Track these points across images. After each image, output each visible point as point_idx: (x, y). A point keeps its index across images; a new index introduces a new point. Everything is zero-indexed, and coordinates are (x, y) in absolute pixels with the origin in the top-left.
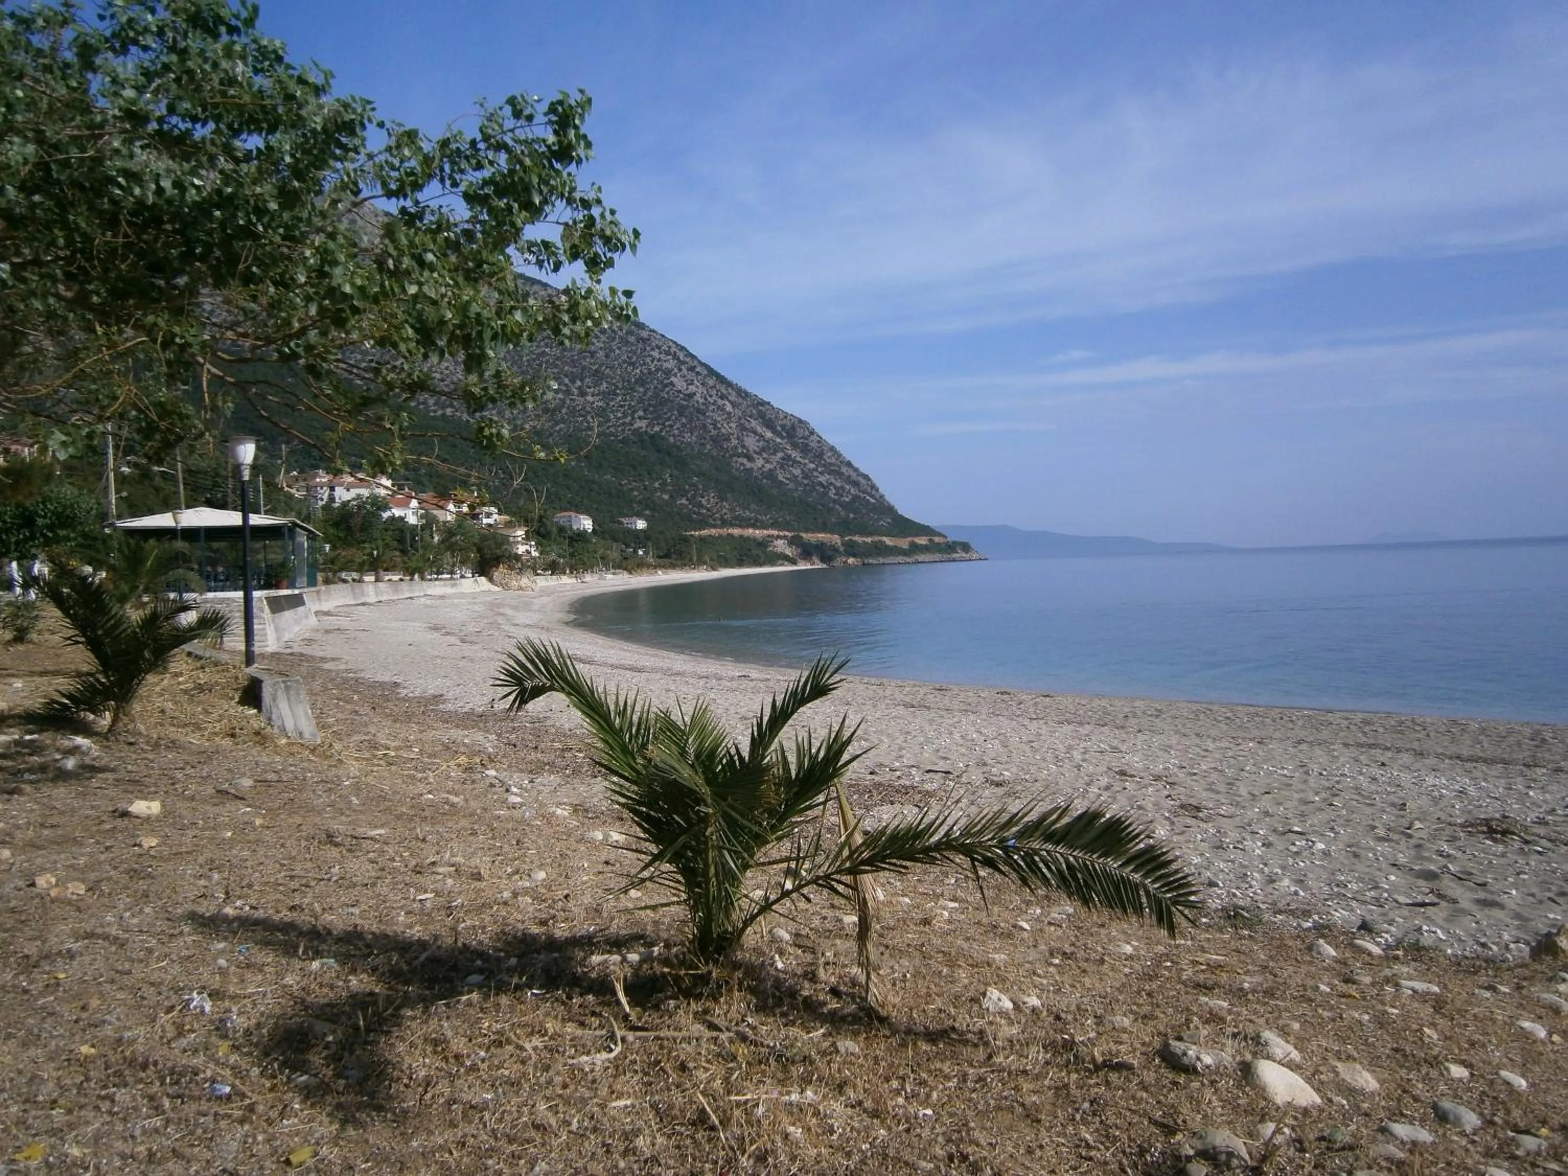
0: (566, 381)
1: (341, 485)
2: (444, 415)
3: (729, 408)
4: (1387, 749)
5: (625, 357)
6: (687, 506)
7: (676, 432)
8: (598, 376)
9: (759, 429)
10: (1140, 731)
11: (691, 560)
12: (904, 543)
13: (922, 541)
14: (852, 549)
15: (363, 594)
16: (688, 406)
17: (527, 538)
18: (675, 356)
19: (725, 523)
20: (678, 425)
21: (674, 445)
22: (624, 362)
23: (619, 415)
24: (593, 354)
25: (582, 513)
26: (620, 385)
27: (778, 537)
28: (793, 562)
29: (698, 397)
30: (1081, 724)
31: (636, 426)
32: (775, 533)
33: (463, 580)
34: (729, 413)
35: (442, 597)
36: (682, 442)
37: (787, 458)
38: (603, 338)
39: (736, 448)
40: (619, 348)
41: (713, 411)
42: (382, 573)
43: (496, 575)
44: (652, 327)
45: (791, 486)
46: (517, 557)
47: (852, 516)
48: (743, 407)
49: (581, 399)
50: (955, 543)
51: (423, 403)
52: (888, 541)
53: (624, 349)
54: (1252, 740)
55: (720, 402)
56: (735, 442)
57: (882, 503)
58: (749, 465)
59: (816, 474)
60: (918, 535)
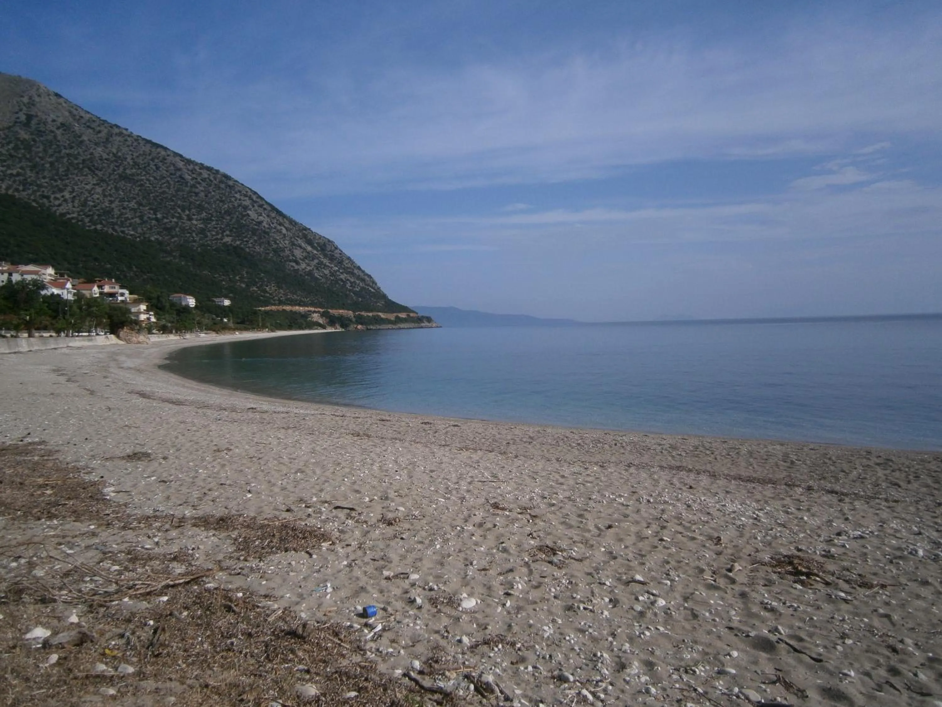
0: (179, 210)
1: (17, 272)
2: (96, 229)
3: (284, 231)
4: (690, 471)
5: (218, 197)
6: (256, 292)
7: (250, 245)
8: (200, 208)
9: (303, 245)
10: (516, 457)
11: (258, 325)
12: (392, 317)
13: (403, 315)
14: (360, 320)
15: (17, 346)
16: (258, 229)
17: (147, 311)
18: (250, 198)
19: (281, 303)
20: (251, 241)
21: (249, 253)
22: (218, 200)
23: (214, 233)
24: (197, 194)
25: (189, 295)
26: (214, 214)
27: (315, 312)
28: (324, 327)
29: (265, 224)
30: (475, 450)
31: (224, 240)
32: (312, 309)
33: (97, 337)
34: (284, 235)
35: (79, 348)
36: (254, 252)
37: (321, 263)
38: (204, 184)
39: (289, 256)
40: (214, 191)
41: (274, 233)
42: (34, 331)
43: (122, 334)
44: (236, 179)
45: (323, 280)
46: (137, 322)
47: (360, 299)
48: (294, 231)
49: (189, 222)
50: (422, 317)
51: (81, 221)
52: (382, 315)
53: (217, 191)
54: (596, 464)
55: (279, 227)
56: (287, 252)
57: (379, 292)
58: (296, 267)
59: (338, 273)
60: (400, 312)
